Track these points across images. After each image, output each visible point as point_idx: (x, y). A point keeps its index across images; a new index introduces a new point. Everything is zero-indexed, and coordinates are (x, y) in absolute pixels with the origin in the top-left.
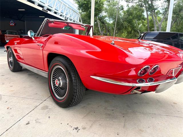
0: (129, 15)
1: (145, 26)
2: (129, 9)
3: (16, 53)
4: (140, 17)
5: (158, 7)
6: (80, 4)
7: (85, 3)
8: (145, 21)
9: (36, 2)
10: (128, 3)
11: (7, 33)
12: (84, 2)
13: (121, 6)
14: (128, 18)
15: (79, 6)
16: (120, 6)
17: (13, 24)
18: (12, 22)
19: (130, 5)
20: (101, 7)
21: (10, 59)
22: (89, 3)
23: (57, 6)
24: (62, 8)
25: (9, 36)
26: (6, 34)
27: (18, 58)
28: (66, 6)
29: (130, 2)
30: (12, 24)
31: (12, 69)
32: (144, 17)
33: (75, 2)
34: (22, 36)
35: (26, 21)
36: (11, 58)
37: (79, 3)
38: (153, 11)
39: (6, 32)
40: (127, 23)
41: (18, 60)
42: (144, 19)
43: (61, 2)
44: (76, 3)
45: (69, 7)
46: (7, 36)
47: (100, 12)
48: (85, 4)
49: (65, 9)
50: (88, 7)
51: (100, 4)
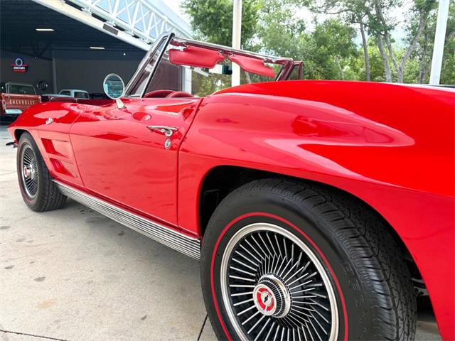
0: (319, 45)
1: (357, 71)
2: (319, 28)
3: (48, 151)
4: (345, 50)
5: (395, 23)
6: (199, 14)
7: (212, 11)
8: (359, 60)
9: (88, 8)
10: (315, 14)
11: (8, 90)
12: (208, 11)
13: (299, 22)
14: (316, 50)
15: (195, 19)
16: (295, 22)
17: (22, 68)
18: (19, 62)
19: (322, 19)
20: (250, 22)
21: (28, 171)
22: (222, 11)
23: (140, 19)
24: (153, 23)
25: (12, 98)
26: (5, 92)
27: (57, 170)
28: (162, 20)
29: (320, 12)
30: (19, 67)
31: (33, 202)
32: (355, 50)
33: (185, 9)
34: (47, 97)
35: (54, 59)
36: (31, 166)
37: (194, 13)
38: (383, 33)
39: (5, 88)
40: (315, 65)
41: (54, 175)
42: (355, 54)
43: (149, 9)
44: (186, 12)
45: (168, 24)
46: (7, 97)
47: (248, 35)
48: (209, 14)
49: (159, 27)
50: (218, 24)
51: (250, 15)
